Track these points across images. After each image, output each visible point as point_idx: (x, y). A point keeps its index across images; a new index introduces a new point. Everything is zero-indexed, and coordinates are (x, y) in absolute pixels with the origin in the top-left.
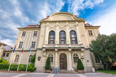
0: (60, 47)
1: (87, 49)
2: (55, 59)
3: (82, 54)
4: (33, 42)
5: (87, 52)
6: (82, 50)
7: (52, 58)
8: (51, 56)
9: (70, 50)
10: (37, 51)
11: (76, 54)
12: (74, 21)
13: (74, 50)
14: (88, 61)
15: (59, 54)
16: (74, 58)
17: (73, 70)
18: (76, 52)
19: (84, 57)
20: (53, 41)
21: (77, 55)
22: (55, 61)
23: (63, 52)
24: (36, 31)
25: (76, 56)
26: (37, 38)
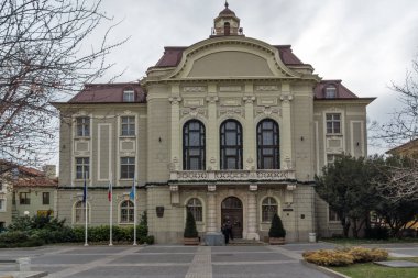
0: (222, 181)
1: (306, 183)
2: (207, 214)
3: (289, 199)
4: (124, 159)
5: (305, 192)
6: (290, 187)
7: (200, 209)
8: (195, 205)
9: (253, 187)
10: (149, 190)
11: (272, 199)
12: (278, 80)
13: (264, 187)
14: (303, 217)
15: (221, 200)
16: (264, 208)
17: (258, 238)
18: (270, 194)
19: (292, 207)
20: (199, 157)
21: (273, 201)
22: (207, 218)
23: (232, 193)
24: (128, 113)
25: (270, 204)
26: (135, 144)
